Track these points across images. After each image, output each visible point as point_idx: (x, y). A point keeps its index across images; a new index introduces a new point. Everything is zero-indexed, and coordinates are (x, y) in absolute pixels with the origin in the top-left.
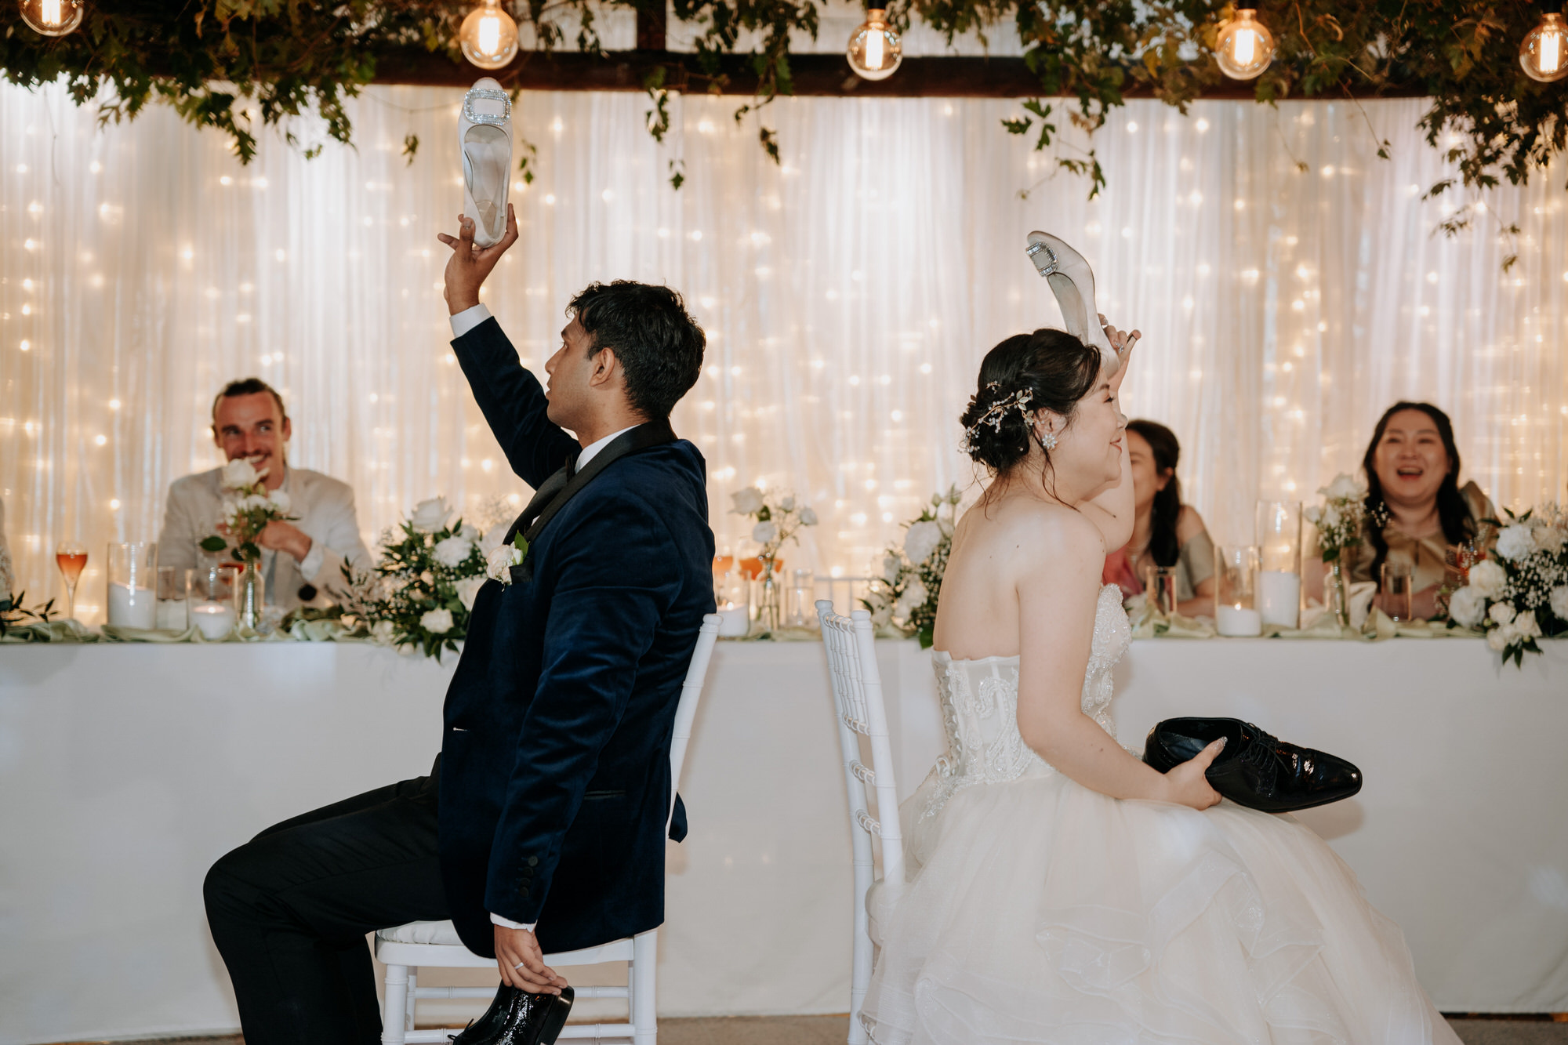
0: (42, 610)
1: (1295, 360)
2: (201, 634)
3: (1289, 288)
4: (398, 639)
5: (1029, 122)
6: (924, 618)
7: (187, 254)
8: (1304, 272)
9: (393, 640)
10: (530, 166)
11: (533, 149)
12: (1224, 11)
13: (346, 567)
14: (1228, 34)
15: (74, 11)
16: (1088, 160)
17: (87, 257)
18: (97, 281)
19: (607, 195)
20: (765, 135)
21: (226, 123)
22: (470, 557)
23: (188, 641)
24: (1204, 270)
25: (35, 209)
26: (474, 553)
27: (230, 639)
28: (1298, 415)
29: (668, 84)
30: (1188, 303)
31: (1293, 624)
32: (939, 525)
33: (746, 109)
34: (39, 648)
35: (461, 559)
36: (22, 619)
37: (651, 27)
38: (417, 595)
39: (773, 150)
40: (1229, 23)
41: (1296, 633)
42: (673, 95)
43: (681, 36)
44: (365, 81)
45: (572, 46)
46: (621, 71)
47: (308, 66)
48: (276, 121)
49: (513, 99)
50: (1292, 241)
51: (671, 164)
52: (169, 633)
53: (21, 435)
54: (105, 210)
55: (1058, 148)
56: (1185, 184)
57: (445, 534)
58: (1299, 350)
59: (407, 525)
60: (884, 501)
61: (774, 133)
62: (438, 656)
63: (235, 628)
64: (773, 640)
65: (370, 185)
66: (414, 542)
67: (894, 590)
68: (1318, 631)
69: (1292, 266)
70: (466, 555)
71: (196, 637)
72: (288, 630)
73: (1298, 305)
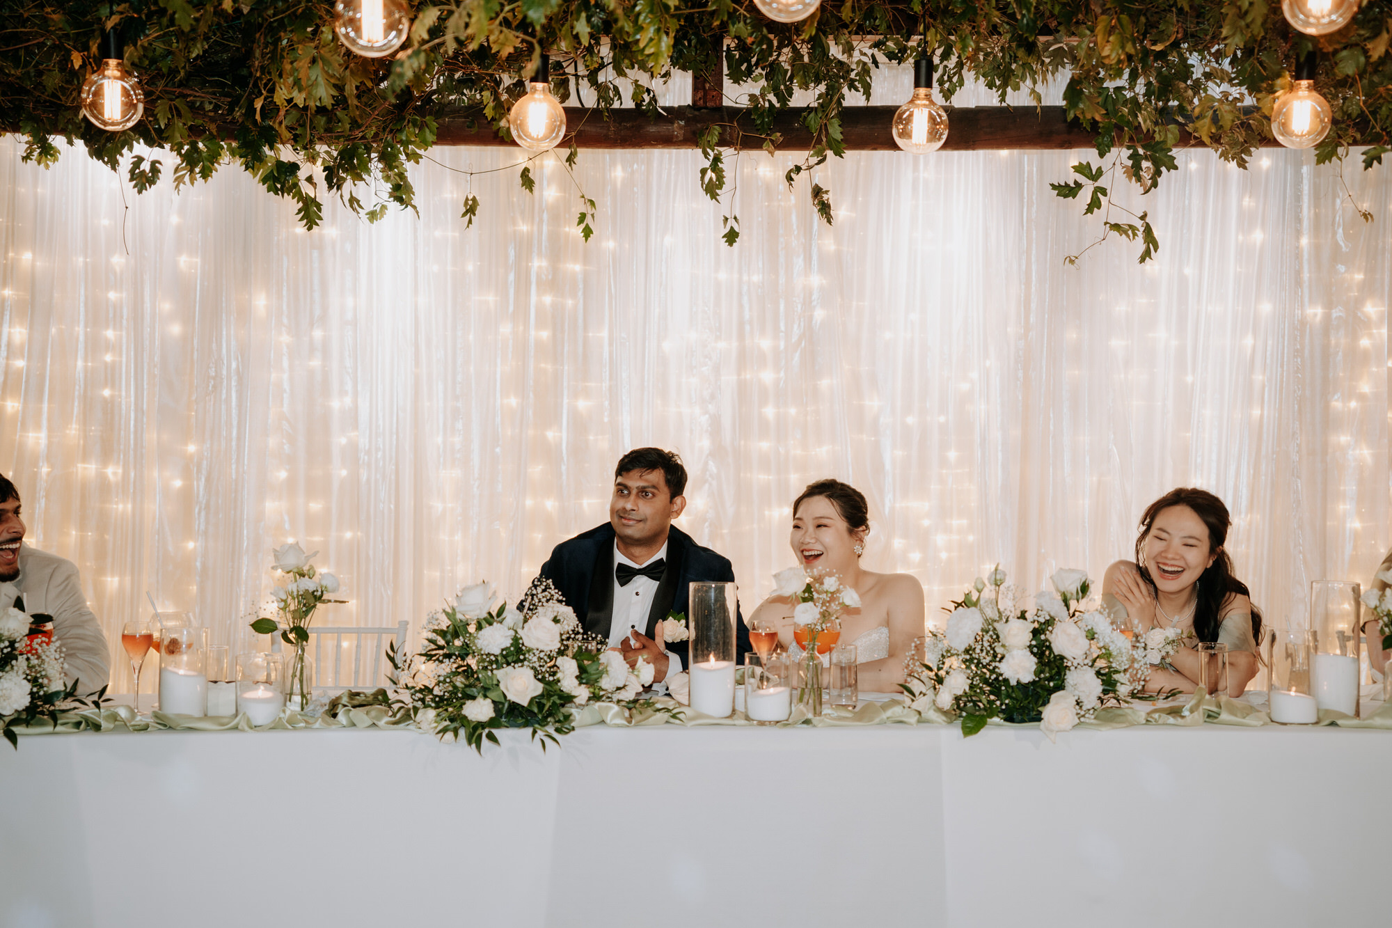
0: (95, 698)
1: (1362, 397)
2: (248, 721)
3: (1356, 324)
4: (440, 728)
5: (1078, 186)
6: (969, 701)
7: (261, 302)
8: (1372, 309)
9: (436, 727)
10: (588, 220)
11: (592, 203)
12: (1279, 82)
13: (391, 654)
14: (1285, 104)
15: (135, 106)
16: (1139, 224)
17: (166, 306)
18: (176, 329)
19: (668, 240)
20: (817, 192)
21: (293, 189)
22: (512, 645)
23: (236, 728)
24: (1266, 308)
25: (118, 261)
26: (516, 640)
27: (276, 726)
28: (1365, 453)
29: (723, 142)
30: (1249, 341)
31: (1350, 711)
32: (981, 610)
33: (798, 169)
34: (90, 738)
35: (503, 647)
36: (75, 708)
37: (706, 87)
38: (460, 681)
39: (825, 209)
40: (1286, 93)
41: (1355, 722)
42: (727, 153)
43: (736, 94)
44: (425, 144)
45: (629, 104)
46: (678, 128)
47: (371, 133)
48: (339, 188)
49: (570, 159)
50: (1359, 277)
51: (726, 219)
52: (216, 719)
53: (102, 478)
54: (184, 261)
55: (1111, 210)
56: (1247, 221)
57: (490, 620)
58: (1365, 387)
59: (449, 610)
60: (940, 539)
61: (827, 192)
62: (478, 747)
63: (282, 715)
64: (815, 726)
65: (438, 234)
66: (457, 629)
67: (936, 675)
68: (1378, 721)
69: (1359, 302)
70: (507, 643)
71: (243, 725)
72: (335, 716)
73: (1365, 343)
